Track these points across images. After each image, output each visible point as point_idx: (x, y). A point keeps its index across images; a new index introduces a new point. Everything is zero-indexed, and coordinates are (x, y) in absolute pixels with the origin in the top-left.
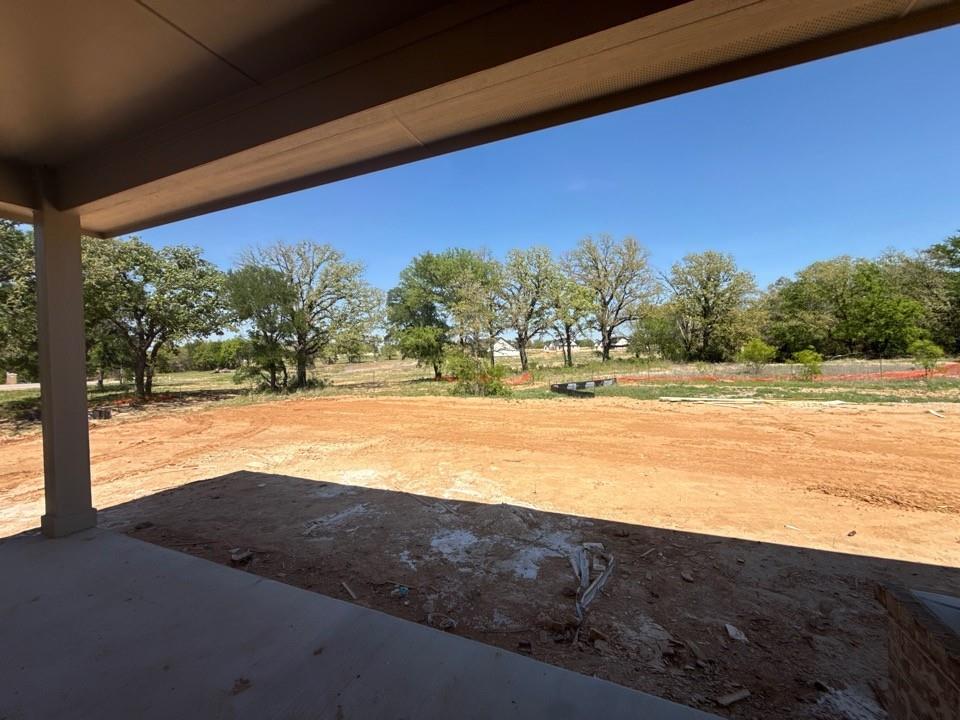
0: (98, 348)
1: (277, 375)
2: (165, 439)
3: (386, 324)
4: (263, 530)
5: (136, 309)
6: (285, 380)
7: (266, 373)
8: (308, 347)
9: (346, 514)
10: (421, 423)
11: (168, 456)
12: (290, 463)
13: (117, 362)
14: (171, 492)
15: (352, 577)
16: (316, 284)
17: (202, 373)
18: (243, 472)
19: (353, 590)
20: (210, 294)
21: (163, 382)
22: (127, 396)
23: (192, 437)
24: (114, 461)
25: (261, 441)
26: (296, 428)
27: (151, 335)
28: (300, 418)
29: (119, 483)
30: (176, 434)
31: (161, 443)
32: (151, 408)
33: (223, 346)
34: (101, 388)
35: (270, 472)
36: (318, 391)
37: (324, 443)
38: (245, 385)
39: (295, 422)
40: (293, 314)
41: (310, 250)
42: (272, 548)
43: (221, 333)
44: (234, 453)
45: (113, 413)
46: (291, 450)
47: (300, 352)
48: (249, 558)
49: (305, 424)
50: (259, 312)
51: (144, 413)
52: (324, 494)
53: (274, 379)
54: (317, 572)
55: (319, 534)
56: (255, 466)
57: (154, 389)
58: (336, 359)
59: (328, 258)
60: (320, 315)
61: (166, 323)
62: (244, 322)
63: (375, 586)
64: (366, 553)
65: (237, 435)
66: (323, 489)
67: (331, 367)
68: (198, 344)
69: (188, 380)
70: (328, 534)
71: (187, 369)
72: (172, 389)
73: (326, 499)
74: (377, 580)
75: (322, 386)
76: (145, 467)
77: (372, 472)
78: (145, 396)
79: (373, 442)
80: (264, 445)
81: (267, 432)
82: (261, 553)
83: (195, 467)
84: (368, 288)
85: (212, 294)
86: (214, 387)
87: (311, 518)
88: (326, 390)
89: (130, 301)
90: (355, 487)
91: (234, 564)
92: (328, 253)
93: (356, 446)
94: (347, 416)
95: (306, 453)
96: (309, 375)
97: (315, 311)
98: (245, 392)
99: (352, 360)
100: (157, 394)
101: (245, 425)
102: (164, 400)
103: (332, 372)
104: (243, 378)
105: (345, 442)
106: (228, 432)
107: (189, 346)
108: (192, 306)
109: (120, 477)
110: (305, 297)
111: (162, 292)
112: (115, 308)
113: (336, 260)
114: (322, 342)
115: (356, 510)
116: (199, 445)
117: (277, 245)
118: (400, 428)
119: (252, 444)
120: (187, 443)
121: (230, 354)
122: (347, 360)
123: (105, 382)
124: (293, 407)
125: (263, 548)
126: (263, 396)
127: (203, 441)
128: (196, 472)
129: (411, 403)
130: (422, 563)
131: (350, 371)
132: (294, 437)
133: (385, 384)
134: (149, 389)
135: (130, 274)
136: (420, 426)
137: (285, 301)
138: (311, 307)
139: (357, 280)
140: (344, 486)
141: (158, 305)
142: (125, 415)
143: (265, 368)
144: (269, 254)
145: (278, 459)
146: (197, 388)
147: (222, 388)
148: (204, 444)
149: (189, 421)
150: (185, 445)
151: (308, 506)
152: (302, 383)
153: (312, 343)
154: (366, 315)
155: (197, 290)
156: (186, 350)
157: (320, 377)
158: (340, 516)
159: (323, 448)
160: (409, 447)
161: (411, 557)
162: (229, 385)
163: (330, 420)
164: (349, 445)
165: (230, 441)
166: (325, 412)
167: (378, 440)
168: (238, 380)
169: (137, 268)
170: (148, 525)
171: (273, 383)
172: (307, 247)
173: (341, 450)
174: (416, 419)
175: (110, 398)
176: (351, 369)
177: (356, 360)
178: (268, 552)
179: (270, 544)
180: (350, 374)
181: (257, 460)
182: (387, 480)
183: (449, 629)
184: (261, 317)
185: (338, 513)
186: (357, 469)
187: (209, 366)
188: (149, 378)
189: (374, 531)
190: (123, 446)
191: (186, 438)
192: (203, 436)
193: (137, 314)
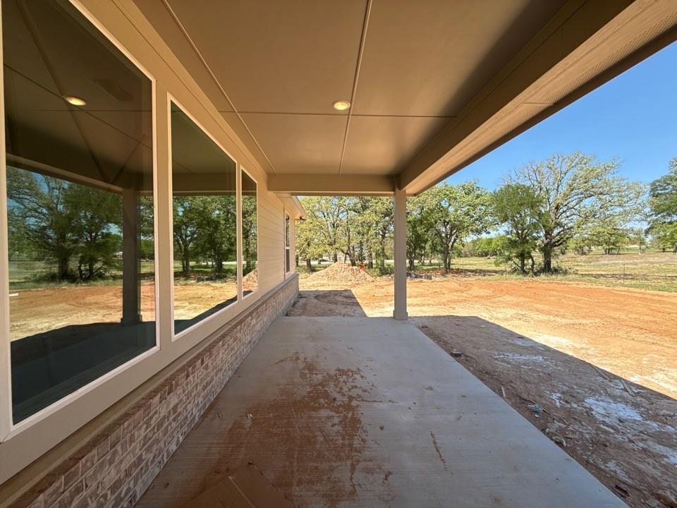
0: (430, 243)
1: (525, 262)
2: (446, 292)
3: (647, 216)
4: (473, 347)
5: (445, 221)
6: (532, 266)
7: (517, 260)
8: (553, 240)
9: (527, 358)
10: (654, 317)
11: (445, 300)
12: (506, 320)
13: (437, 251)
14: (440, 317)
15: (509, 387)
16: (564, 189)
17: (481, 259)
18: (477, 317)
19: (506, 393)
20: (482, 207)
21: (457, 262)
22: (440, 269)
23: (459, 293)
24: (424, 298)
25: (494, 303)
26: (522, 299)
27: (451, 235)
28: (528, 294)
29: (423, 308)
30: (451, 291)
31: (444, 294)
32: (450, 276)
33: (494, 241)
34: (431, 264)
35: (492, 321)
36: (560, 277)
37: (538, 313)
38: (502, 267)
39: (523, 295)
40: (540, 215)
41: (558, 161)
42: (473, 356)
43: (489, 233)
44: (476, 306)
45: (433, 277)
46: (510, 312)
47: (546, 245)
48: (459, 355)
49: (530, 298)
50: (513, 217)
51: (445, 279)
52: (519, 342)
53: (523, 265)
54: (490, 376)
55: (503, 361)
56: (485, 315)
57: (451, 267)
58: (590, 250)
59: (577, 164)
60: (568, 214)
61: (457, 228)
62: (503, 224)
63: (521, 398)
64: (526, 382)
65: (482, 297)
66: (520, 339)
67: (584, 258)
68: (479, 239)
69: (471, 262)
70: (508, 363)
71: (472, 256)
72: (461, 267)
73: (519, 346)
74: (524, 396)
75: (565, 273)
76: (434, 303)
77: (567, 341)
78: (448, 270)
79: (584, 321)
80: (495, 306)
81: (500, 298)
82: (467, 356)
83: (454, 309)
84: (623, 183)
85: (483, 208)
86: (485, 268)
87: (502, 351)
88: (568, 276)
89: (442, 217)
90: (545, 346)
91: (452, 354)
92: (577, 160)
93: (564, 321)
94: (569, 298)
95: (520, 316)
96: (554, 264)
97: (561, 211)
98: (502, 272)
99: (608, 252)
100: (453, 269)
101: (489, 292)
102: (456, 273)
103: (585, 262)
104: (501, 263)
105: (557, 316)
106: (477, 295)
107: (474, 242)
108: (473, 217)
109: (423, 305)
110: (551, 201)
111: (456, 210)
112: (436, 222)
113: (585, 164)
114: (567, 236)
115: (536, 358)
116: (461, 298)
117: (529, 165)
118: (623, 317)
119: (488, 304)
120: (455, 296)
121: (498, 246)
122: (603, 252)
123: (432, 261)
124: (526, 285)
125: (469, 354)
126: (514, 276)
127: (463, 297)
128: (454, 311)
129: (656, 298)
130: (568, 406)
131: (606, 262)
132: (517, 305)
133: (645, 277)
134: (449, 266)
135: (443, 203)
136: (652, 319)
137: (532, 207)
138: (557, 208)
139: (609, 177)
140: (536, 343)
141: (454, 218)
142: (437, 279)
143: (517, 257)
144: (523, 173)
145: (500, 316)
146: (474, 268)
147: (490, 269)
148: (463, 298)
149: (460, 285)
150: (453, 297)
151: (504, 345)
152: (547, 269)
153: (558, 238)
154: (619, 210)
155: (474, 207)
156: (472, 244)
157: (564, 266)
158: (523, 357)
159: (535, 316)
160: (620, 333)
161: (560, 398)
162: (493, 267)
163: (552, 298)
164: (558, 319)
165: (477, 299)
166: (552, 292)
167: (590, 321)
168: (497, 264)
169: (446, 199)
170: (426, 327)
171: (522, 268)
172: (556, 160)
173: (549, 321)
174: (649, 312)
175: (433, 269)
176: (607, 260)
177: (613, 251)
178: (469, 357)
179: (472, 354)
180: (604, 265)
181: (487, 313)
182: (575, 349)
183: (559, 444)
184: (514, 220)
185: (521, 355)
186: (555, 336)
187: (485, 254)
188: (449, 260)
189: (541, 374)
190: (429, 292)
191: (455, 294)
192: (464, 294)
193: (445, 223)
